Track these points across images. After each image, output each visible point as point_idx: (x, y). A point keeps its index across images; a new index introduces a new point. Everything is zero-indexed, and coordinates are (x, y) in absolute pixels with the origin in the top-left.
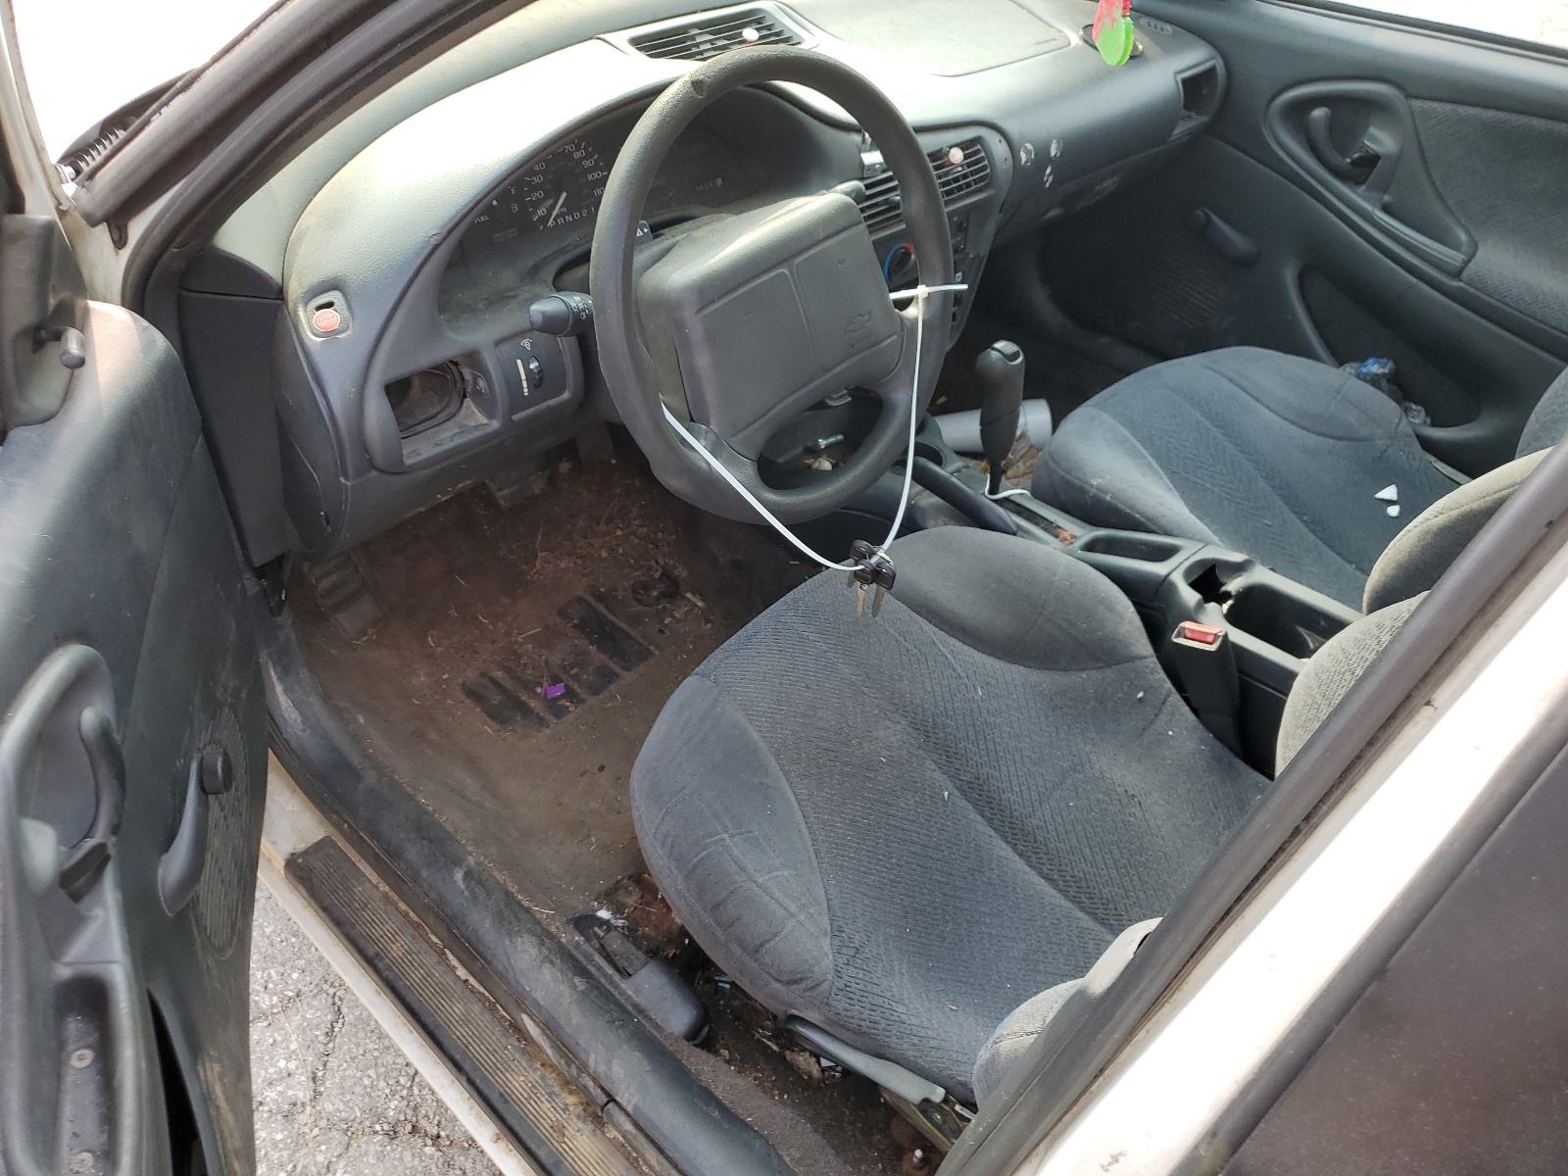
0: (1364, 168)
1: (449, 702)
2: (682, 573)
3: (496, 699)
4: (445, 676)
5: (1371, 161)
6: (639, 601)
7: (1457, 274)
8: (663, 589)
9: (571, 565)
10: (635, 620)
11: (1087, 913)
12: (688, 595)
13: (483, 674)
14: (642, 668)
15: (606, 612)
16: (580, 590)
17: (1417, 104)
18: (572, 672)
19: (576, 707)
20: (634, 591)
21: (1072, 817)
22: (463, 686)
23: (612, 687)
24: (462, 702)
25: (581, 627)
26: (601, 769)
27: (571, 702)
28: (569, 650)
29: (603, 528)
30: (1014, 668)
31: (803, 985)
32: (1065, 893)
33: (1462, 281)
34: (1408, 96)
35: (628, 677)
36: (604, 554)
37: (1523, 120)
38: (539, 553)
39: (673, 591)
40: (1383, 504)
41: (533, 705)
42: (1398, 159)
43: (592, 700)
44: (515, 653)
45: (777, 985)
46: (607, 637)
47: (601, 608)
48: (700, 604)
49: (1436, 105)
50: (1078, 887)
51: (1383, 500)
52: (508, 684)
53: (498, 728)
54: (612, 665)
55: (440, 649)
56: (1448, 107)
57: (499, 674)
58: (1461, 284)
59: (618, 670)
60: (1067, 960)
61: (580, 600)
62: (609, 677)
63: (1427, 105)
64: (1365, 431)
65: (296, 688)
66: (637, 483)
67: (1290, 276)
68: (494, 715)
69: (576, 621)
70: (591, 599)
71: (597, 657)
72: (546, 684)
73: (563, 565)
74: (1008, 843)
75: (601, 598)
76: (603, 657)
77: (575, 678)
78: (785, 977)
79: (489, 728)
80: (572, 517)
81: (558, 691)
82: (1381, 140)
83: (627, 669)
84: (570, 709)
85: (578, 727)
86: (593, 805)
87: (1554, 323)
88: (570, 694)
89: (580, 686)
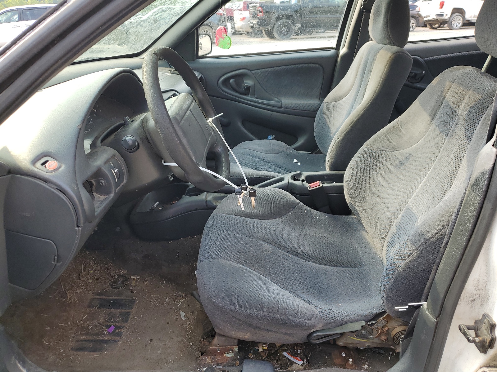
0: (248, 90)
1: (71, 357)
2: (125, 272)
3: (91, 345)
4: (62, 351)
5: (248, 88)
6: (116, 288)
7: (281, 107)
8: (122, 280)
9: (81, 290)
10: (119, 294)
11: (340, 267)
12: (132, 277)
13: (77, 341)
14: (136, 305)
15: (106, 297)
16: (90, 296)
17: (253, 72)
18: (112, 320)
19: (124, 329)
20: (112, 286)
21: (316, 248)
22: (72, 349)
23: (130, 317)
24: (77, 354)
25: (101, 306)
26: (151, 340)
27: (120, 329)
28: (104, 315)
29: (84, 273)
30: (274, 220)
31: (314, 317)
32: (331, 266)
33: (282, 108)
34: (251, 71)
35: (133, 311)
36: (90, 281)
37: (278, 68)
38: (67, 292)
39: (126, 279)
40: (296, 164)
41: (106, 339)
42: (254, 86)
43: (127, 324)
44: (84, 327)
45: (309, 321)
46: (114, 304)
47: (104, 297)
48: (138, 277)
49: (258, 71)
50: (333, 262)
51: (295, 162)
52: (91, 338)
53: (100, 353)
54: (123, 311)
55: (51, 343)
56: (261, 70)
57: (84, 337)
58: (283, 109)
59: (129, 311)
60: (348, 279)
61: (93, 299)
62: (128, 314)
63: (255, 71)
64: (281, 150)
65: (31, 368)
66: (88, 253)
67: (240, 124)
68: (94, 350)
69: (98, 306)
70: (98, 297)
71: (117, 311)
72: (106, 330)
73: (78, 292)
74: (310, 261)
75: (101, 294)
76: (118, 310)
77: (114, 322)
78: (309, 318)
79: (97, 355)
80: (70, 275)
81: (112, 328)
82: (248, 82)
83: (131, 308)
84: (122, 331)
85: (130, 334)
86: (159, 352)
87: (306, 109)
88: (117, 327)
89: (118, 323)
